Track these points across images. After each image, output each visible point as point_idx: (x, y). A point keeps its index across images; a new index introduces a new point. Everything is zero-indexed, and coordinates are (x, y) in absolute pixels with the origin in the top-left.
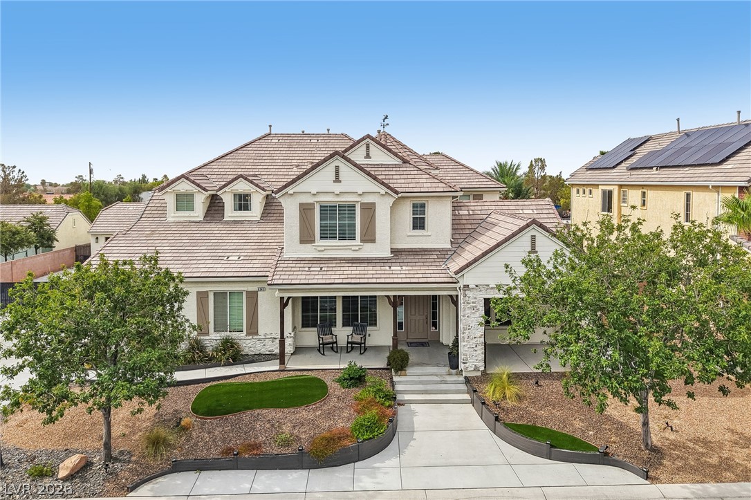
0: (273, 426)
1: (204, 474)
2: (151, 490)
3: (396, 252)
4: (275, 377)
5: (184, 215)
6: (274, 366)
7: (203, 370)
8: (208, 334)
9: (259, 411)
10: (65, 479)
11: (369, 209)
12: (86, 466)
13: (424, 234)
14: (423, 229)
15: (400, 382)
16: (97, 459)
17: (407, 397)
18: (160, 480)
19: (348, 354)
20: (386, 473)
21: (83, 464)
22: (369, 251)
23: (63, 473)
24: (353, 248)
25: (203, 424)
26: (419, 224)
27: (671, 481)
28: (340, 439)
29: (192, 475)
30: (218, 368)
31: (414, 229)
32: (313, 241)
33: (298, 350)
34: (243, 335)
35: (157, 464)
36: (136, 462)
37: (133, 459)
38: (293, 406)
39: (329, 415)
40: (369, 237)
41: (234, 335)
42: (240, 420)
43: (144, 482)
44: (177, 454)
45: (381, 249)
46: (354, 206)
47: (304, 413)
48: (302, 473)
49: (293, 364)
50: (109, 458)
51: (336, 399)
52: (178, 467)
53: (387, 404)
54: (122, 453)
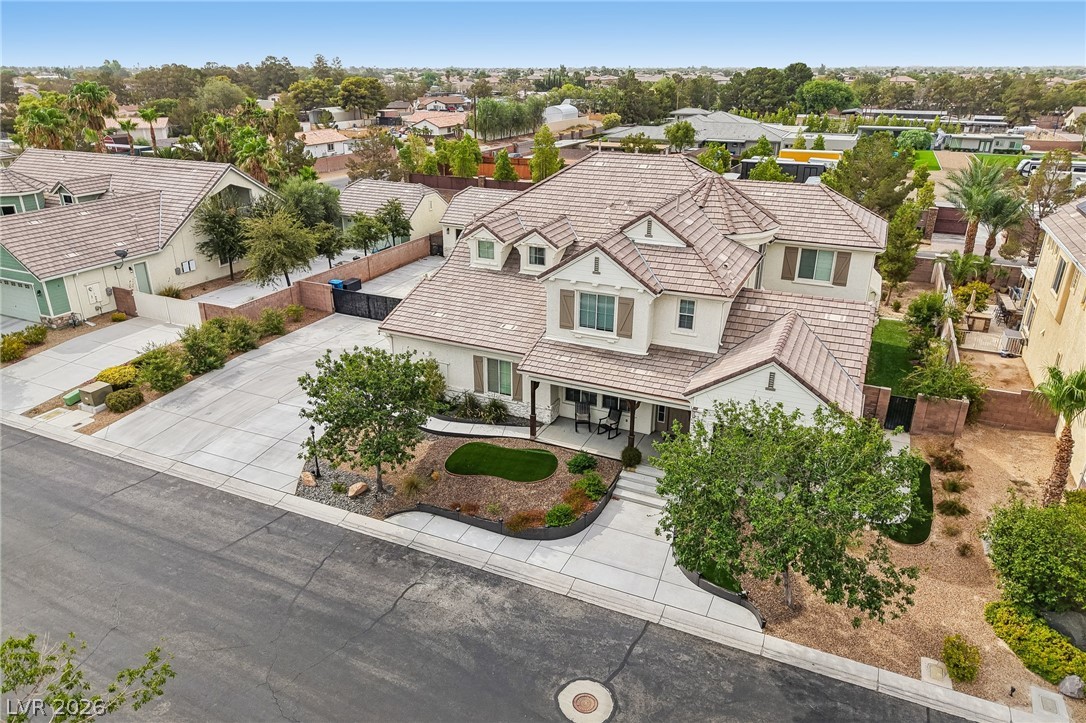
0: (495, 494)
1: (437, 518)
2: (398, 521)
3: (654, 350)
4: (521, 446)
5: (484, 263)
6: (524, 433)
7: (471, 425)
8: (482, 392)
9: (490, 478)
10: (352, 498)
11: (628, 305)
12: (365, 491)
13: (691, 334)
14: (691, 328)
15: (625, 478)
16: (374, 487)
17: (624, 493)
18: (407, 514)
19: (599, 436)
20: (555, 556)
21: (363, 490)
22: (623, 346)
23: (351, 494)
24: (609, 341)
25: (448, 478)
26: (686, 322)
27: (783, 637)
28: (533, 520)
29: (427, 516)
30: (484, 426)
31: (680, 326)
32: (572, 328)
33: (558, 420)
34: (511, 398)
35: (409, 502)
36: (396, 497)
37: (395, 494)
38: (518, 480)
39: (540, 496)
40: (626, 332)
41: (504, 398)
42: (475, 481)
43: (396, 513)
44: (423, 498)
45: (638, 346)
46: (614, 298)
47: (523, 489)
48: (500, 537)
49: (543, 436)
50: (381, 489)
51: (555, 482)
52: (420, 508)
53: (594, 497)
54: (389, 487)
